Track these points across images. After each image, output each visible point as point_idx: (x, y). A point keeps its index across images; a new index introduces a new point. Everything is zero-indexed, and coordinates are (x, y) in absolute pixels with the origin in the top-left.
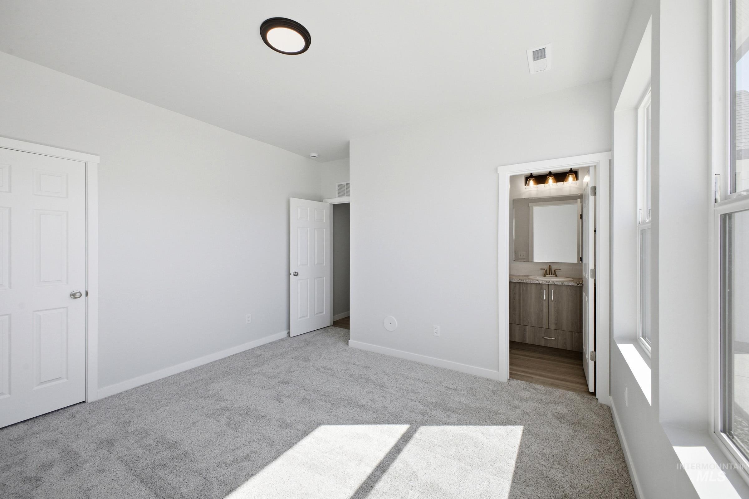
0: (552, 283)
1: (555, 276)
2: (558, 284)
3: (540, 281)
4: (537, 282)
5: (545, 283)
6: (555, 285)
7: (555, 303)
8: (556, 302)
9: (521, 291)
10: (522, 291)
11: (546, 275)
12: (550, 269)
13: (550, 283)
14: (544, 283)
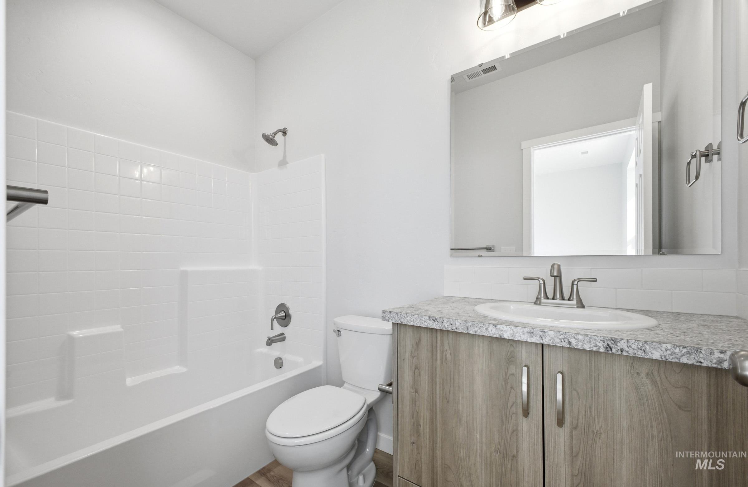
0: (557, 342)
1: (574, 302)
2: (587, 347)
3: (505, 328)
4: (492, 332)
5: (525, 337)
6: (574, 349)
7: (571, 436)
8: (575, 428)
9: (439, 362)
10: (442, 362)
11: (543, 301)
12: (558, 278)
13: (546, 341)
14: (520, 335)
